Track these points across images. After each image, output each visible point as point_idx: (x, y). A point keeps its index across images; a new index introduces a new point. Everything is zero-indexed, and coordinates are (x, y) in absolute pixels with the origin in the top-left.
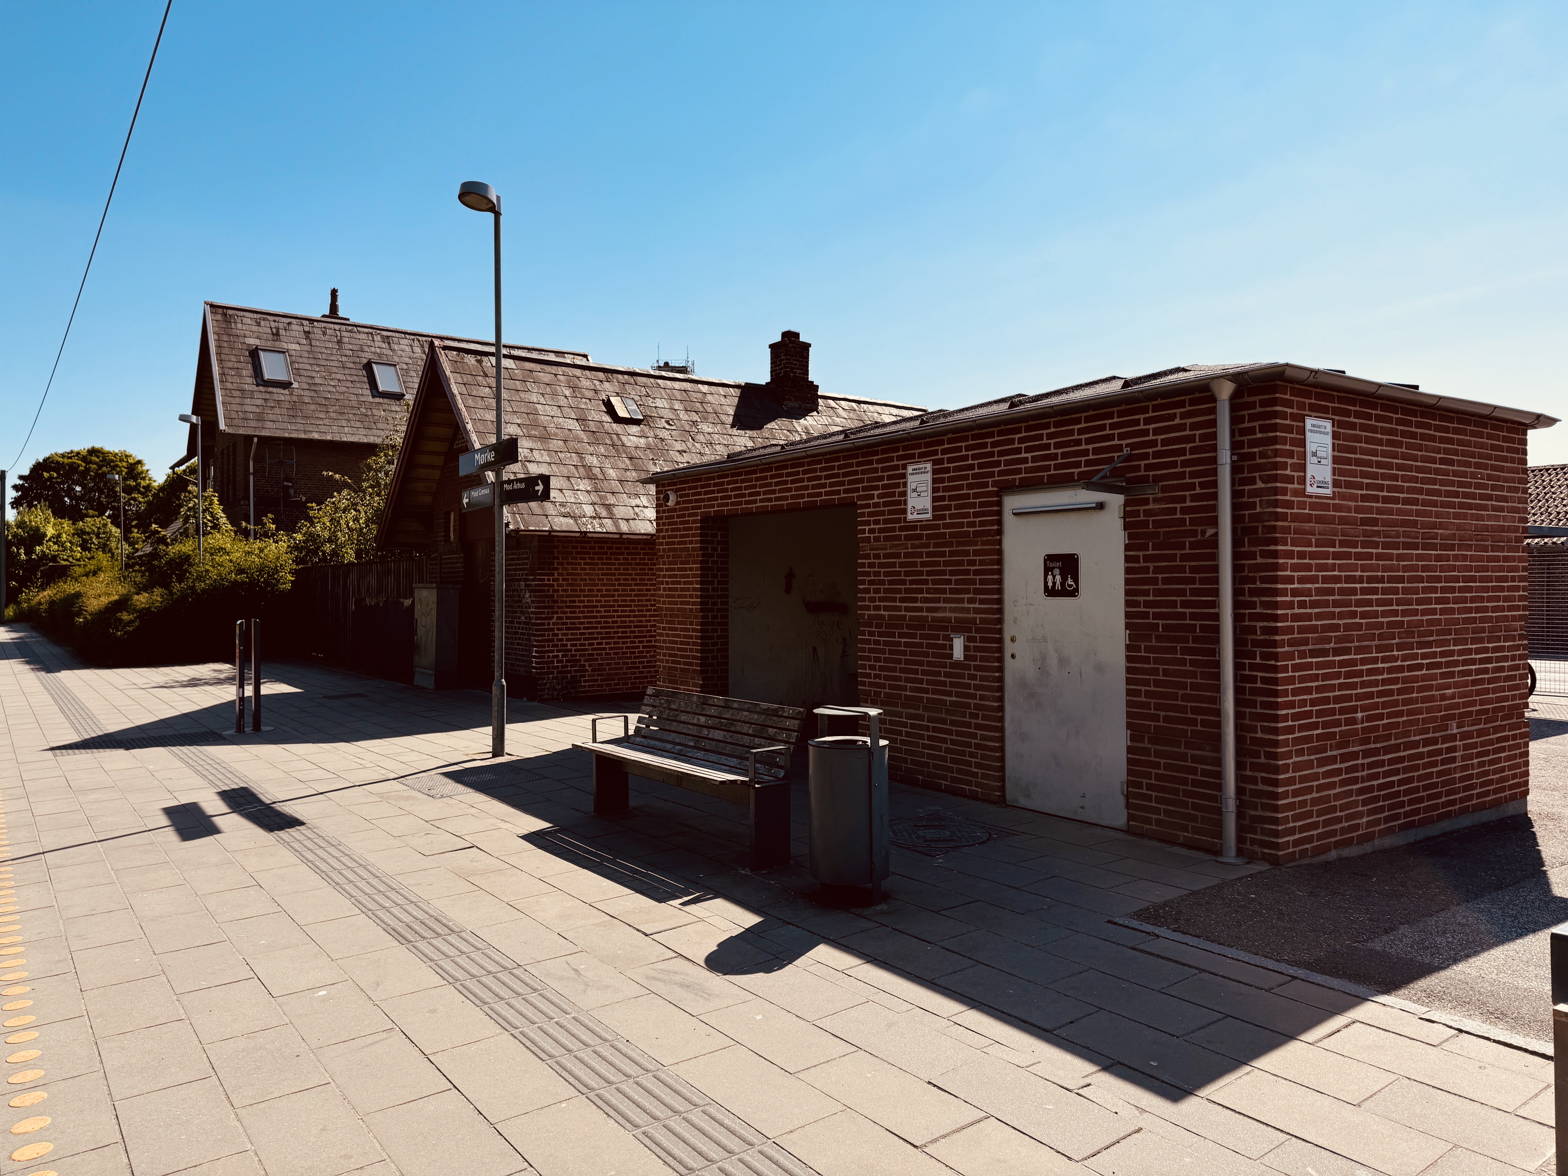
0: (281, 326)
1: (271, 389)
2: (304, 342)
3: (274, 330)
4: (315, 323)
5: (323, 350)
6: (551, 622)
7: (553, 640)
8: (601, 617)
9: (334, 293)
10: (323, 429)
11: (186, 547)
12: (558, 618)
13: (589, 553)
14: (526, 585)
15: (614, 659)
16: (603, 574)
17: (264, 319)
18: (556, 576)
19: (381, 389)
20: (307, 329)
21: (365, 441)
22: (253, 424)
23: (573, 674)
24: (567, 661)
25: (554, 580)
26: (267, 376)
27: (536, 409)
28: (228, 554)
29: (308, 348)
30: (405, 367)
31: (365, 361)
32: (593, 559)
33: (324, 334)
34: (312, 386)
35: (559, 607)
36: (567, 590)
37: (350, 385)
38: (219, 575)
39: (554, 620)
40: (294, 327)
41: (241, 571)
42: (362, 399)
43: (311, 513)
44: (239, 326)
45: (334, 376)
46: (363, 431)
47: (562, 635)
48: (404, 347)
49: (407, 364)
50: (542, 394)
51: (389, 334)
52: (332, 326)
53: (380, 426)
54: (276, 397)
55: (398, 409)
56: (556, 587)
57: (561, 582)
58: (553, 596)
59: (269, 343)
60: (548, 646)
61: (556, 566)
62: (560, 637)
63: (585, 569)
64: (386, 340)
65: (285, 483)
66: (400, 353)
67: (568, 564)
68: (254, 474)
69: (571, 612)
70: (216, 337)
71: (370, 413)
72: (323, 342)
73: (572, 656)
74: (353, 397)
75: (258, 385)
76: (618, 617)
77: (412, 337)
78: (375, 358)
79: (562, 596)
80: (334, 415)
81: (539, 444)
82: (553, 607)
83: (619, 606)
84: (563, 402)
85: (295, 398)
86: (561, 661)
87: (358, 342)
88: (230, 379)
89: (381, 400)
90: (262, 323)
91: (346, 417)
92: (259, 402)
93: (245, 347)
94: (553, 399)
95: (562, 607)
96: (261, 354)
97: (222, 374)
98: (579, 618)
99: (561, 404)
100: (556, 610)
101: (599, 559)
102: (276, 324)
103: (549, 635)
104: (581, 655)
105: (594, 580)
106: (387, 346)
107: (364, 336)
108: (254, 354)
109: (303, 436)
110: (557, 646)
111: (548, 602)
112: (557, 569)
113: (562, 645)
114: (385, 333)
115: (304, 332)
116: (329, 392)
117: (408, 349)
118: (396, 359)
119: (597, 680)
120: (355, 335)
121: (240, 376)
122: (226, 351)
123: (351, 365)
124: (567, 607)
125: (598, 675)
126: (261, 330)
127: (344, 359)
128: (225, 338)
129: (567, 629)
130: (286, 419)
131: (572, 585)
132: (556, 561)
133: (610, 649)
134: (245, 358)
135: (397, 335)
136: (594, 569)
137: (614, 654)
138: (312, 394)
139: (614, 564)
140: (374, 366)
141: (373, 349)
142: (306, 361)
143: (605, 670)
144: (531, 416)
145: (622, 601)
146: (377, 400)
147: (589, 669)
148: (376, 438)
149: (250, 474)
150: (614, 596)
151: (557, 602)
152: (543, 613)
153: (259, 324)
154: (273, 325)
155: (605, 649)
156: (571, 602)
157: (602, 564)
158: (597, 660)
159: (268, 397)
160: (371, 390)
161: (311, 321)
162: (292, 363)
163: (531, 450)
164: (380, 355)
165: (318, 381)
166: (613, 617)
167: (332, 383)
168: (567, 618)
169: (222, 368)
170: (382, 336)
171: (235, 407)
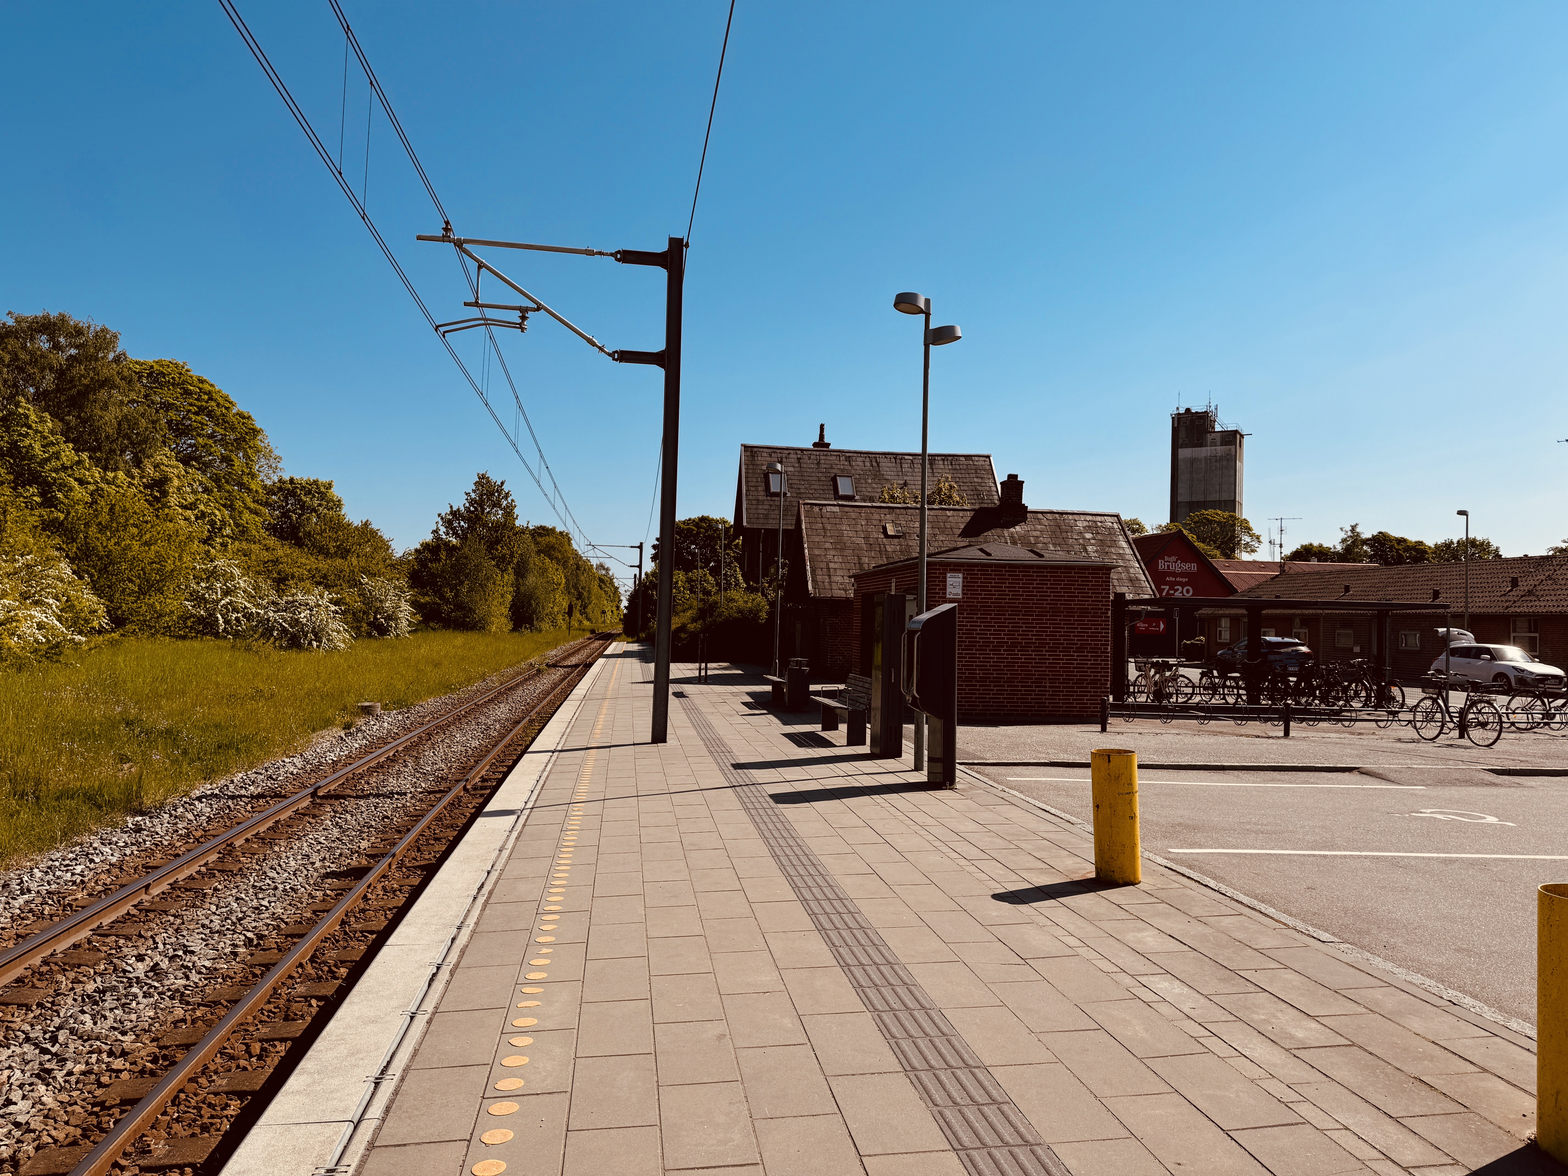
0: (784, 455)
1: (774, 498)
2: (797, 465)
3: (779, 459)
4: (809, 452)
5: (808, 470)
7: (837, 650)
9: (822, 427)
17: (774, 452)
19: (841, 494)
20: (802, 456)
22: (761, 521)
26: (772, 490)
29: (798, 469)
30: (858, 477)
31: (833, 475)
33: (810, 458)
34: (798, 495)
37: (821, 492)
38: (729, 613)
40: (791, 456)
41: (739, 612)
44: (760, 458)
45: (812, 487)
48: (859, 463)
49: (859, 474)
51: (851, 455)
52: (817, 452)
54: (776, 503)
56: (839, 624)
57: (842, 621)
58: (838, 628)
60: (835, 653)
62: (841, 648)
64: (849, 458)
66: (855, 467)
67: (847, 612)
68: (763, 551)
70: (746, 467)
72: (809, 465)
75: (767, 498)
77: (865, 455)
78: (839, 472)
79: (843, 628)
85: (786, 504)
87: (830, 462)
88: (751, 493)
90: (773, 455)
92: (767, 507)
93: (762, 471)
95: (842, 634)
96: (770, 476)
97: (747, 491)
100: (839, 635)
102: (781, 455)
106: (847, 464)
107: (834, 458)
108: (766, 475)
109: (788, 528)
110: (839, 653)
111: (835, 631)
113: (842, 653)
114: (848, 454)
115: (799, 458)
116: (808, 498)
117: (861, 464)
118: (853, 472)
120: (828, 458)
121: (757, 491)
122: (750, 475)
123: (824, 479)
124: (845, 634)
126: (771, 459)
127: (820, 475)
128: (751, 467)
129: (845, 645)
134: (761, 478)
135: (856, 454)
140: (838, 478)
141: (840, 466)
142: (796, 478)
144: (839, 537)
149: (760, 552)
159: (772, 503)
160: (834, 495)
161: (802, 450)
162: (788, 480)
164: (842, 470)
165: (802, 491)
167: (810, 492)
169: (747, 486)
170: (846, 457)
171: (752, 511)
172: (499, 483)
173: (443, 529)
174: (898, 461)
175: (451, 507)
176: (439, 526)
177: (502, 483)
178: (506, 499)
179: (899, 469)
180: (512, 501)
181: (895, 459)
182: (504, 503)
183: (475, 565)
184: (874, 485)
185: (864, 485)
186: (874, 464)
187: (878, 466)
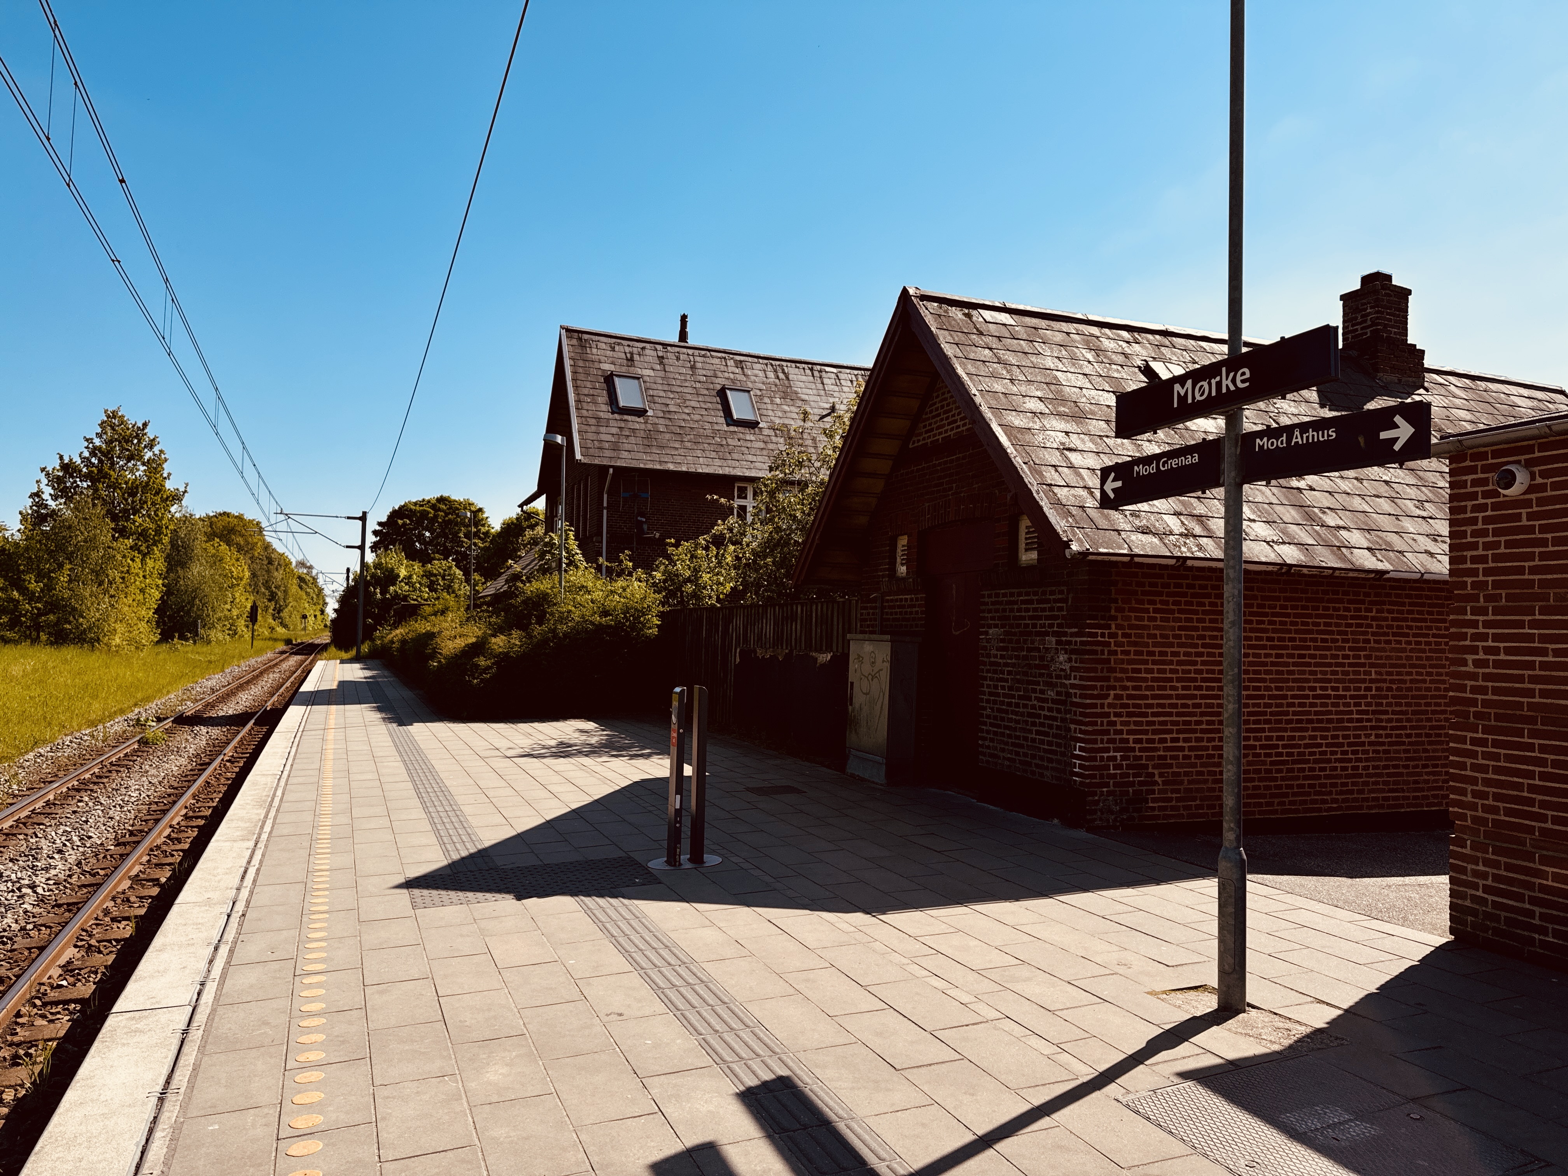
0: (635, 350)
1: (626, 417)
2: (658, 367)
3: (629, 355)
4: (669, 348)
5: (677, 376)
6: (1106, 702)
7: (1107, 732)
8: (1178, 697)
9: (684, 319)
10: (678, 459)
11: (543, 585)
12: (1117, 697)
13: (1160, 594)
14: (1058, 643)
15: (1194, 765)
16: (1180, 628)
17: (619, 344)
18: (1113, 629)
19: (735, 417)
20: (660, 354)
21: (721, 472)
22: (608, 453)
23: (1137, 787)
24: (1129, 767)
25: (1111, 636)
26: (622, 404)
27: (1056, 378)
28: (589, 592)
29: (662, 374)
30: (759, 393)
31: (719, 387)
32: (1166, 603)
33: (678, 359)
34: (667, 414)
35: (1117, 679)
36: (1127, 653)
37: (704, 412)
38: (583, 616)
39: (1110, 700)
40: (647, 352)
41: (605, 613)
42: (716, 427)
43: (670, 550)
44: (594, 351)
45: (688, 403)
46: (718, 462)
47: (1123, 723)
48: (757, 372)
49: (760, 390)
50: (1058, 358)
51: (742, 358)
52: (685, 350)
53: (735, 456)
54: (631, 425)
55: (752, 438)
56: (1113, 648)
57: (1120, 639)
58: (1108, 661)
59: (624, 369)
60: (1102, 742)
61: (1113, 613)
62: (1119, 727)
63: (1154, 619)
64: (739, 364)
65: (639, 518)
66: (753, 378)
67: (1131, 610)
68: (607, 508)
69: (1135, 688)
70: (572, 363)
71: (724, 443)
72: (678, 368)
73: (1137, 758)
74: (707, 426)
75: (613, 413)
76: (1203, 697)
77: (766, 361)
78: (728, 383)
79: (1122, 661)
80: (689, 445)
81: (1075, 427)
82: (1107, 679)
83: (1204, 680)
84: (1088, 369)
85: (650, 427)
86: (1120, 767)
87: (711, 367)
88: (585, 406)
89: (735, 429)
90: (617, 348)
91: (701, 447)
92: (614, 431)
93: (600, 373)
94: (1074, 365)
95: (1121, 680)
96: (616, 380)
97: (578, 401)
98: (1146, 697)
99: (1087, 371)
100: (1112, 683)
101: (1175, 603)
102: (630, 349)
103: (1102, 724)
104: (1149, 758)
105: (1167, 637)
106: (741, 372)
107: (717, 361)
108: (609, 380)
109: (658, 467)
110: (1113, 741)
111: (1102, 671)
112: (1115, 618)
113: (1123, 741)
114: (738, 358)
115: (658, 357)
116: (684, 420)
117: (761, 374)
118: (750, 385)
119: (1170, 800)
120: (708, 360)
121: (595, 403)
122: (582, 377)
123: (706, 392)
124: (1129, 679)
125: (1173, 791)
126: (615, 355)
127: (698, 385)
128: (581, 363)
129: (1129, 714)
130: (641, 448)
131: (1135, 644)
132: (1113, 605)
133: (1191, 749)
134: (600, 384)
135: (750, 359)
136: (1167, 620)
137: (1197, 757)
138: (668, 422)
139: (1196, 612)
140: (728, 392)
141: (726, 375)
142: (660, 387)
143: (1181, 783)
144: (1053, 387)
145: (1208, 672)
146: (732, 428)
147: (1160, 780)
148: (731, 469)
149: (603, 508)
150: (1195, 663)
151: (1113, 670)
152: (1094, 688)
153: (613, 349)
154: (627, 349)
155: (1182, 749)
156: (1134, 671)
157: (1180, 611)
158: (1170, 766)
159: (623, 425)
160: (725, 418)
161: (665, 345)
162: (647, 389)
163: (1067, 433)
164: (733, 381)
165: (672, 408)
166: (1194, 697)
167: (687, 411)
168: (1129, 697)
169: (578, 394)
170: (735, 361)
171: (591, 436)
172: (140, 425)
173: (47, 492)
174: (816, 374)
175: (61, 458)
176: (43, 486)
177: (145, 425)
178: (151, 448)
179: (820, 386)
180: (161, 451)
181: (812, 370)
182: (148, 455)
183: (85, 541)
184: (786, 408)
185: (769, 407)
186: (781, 376)
187: (787, 378)
